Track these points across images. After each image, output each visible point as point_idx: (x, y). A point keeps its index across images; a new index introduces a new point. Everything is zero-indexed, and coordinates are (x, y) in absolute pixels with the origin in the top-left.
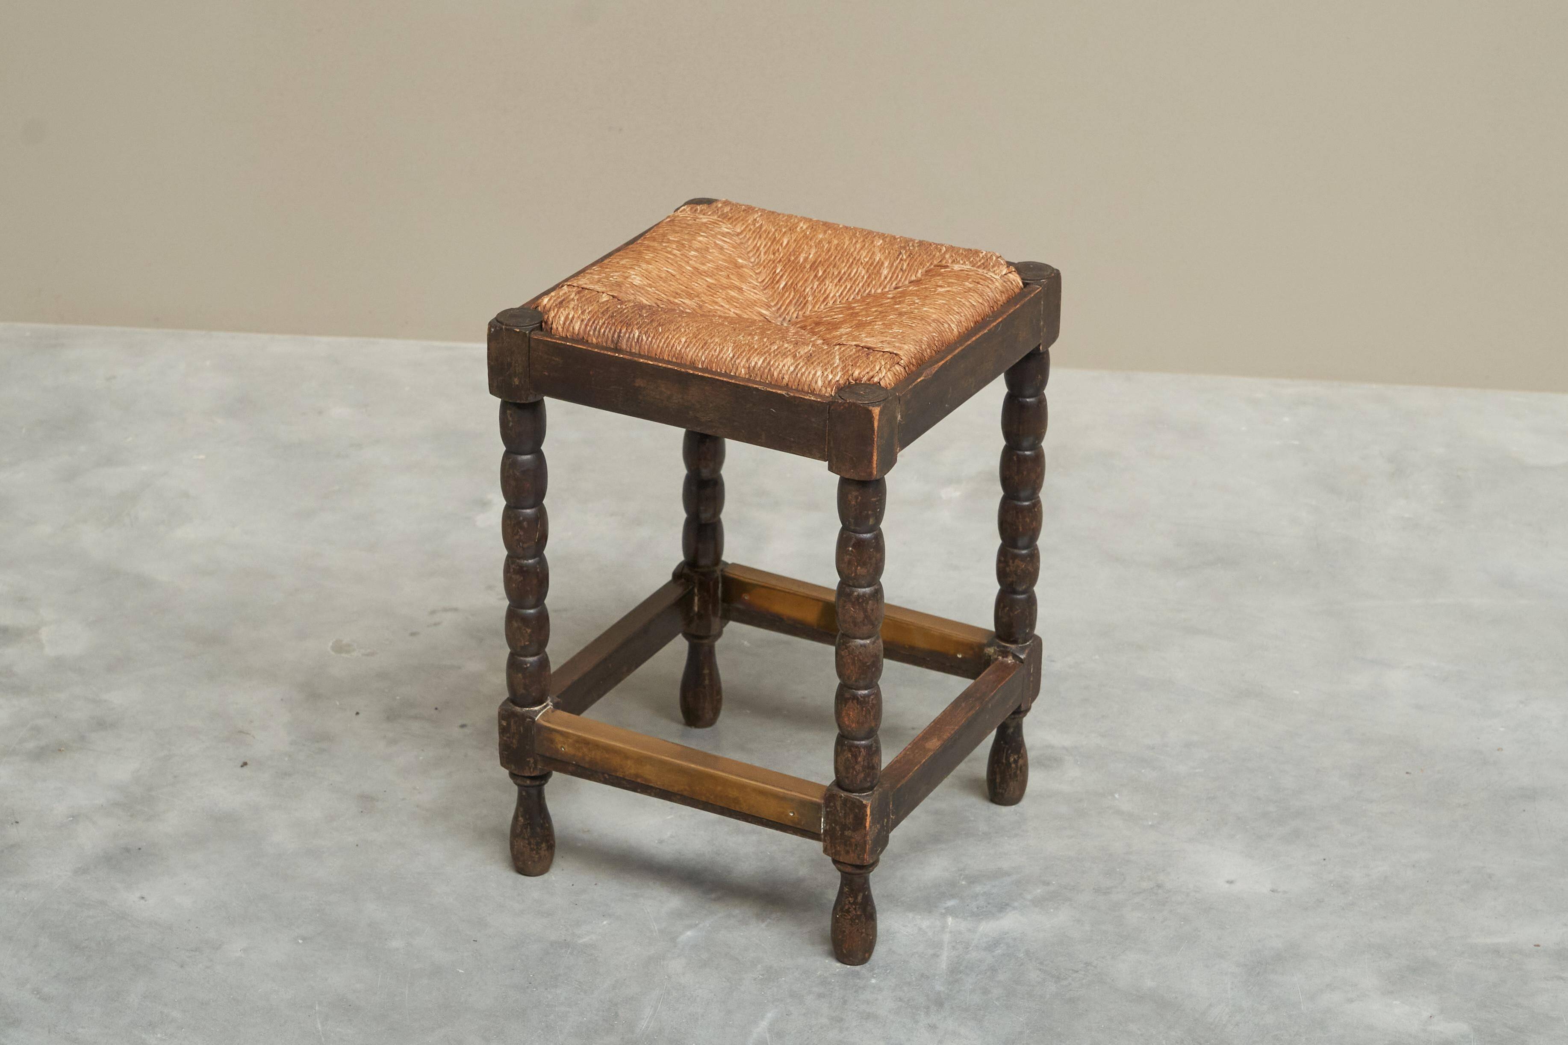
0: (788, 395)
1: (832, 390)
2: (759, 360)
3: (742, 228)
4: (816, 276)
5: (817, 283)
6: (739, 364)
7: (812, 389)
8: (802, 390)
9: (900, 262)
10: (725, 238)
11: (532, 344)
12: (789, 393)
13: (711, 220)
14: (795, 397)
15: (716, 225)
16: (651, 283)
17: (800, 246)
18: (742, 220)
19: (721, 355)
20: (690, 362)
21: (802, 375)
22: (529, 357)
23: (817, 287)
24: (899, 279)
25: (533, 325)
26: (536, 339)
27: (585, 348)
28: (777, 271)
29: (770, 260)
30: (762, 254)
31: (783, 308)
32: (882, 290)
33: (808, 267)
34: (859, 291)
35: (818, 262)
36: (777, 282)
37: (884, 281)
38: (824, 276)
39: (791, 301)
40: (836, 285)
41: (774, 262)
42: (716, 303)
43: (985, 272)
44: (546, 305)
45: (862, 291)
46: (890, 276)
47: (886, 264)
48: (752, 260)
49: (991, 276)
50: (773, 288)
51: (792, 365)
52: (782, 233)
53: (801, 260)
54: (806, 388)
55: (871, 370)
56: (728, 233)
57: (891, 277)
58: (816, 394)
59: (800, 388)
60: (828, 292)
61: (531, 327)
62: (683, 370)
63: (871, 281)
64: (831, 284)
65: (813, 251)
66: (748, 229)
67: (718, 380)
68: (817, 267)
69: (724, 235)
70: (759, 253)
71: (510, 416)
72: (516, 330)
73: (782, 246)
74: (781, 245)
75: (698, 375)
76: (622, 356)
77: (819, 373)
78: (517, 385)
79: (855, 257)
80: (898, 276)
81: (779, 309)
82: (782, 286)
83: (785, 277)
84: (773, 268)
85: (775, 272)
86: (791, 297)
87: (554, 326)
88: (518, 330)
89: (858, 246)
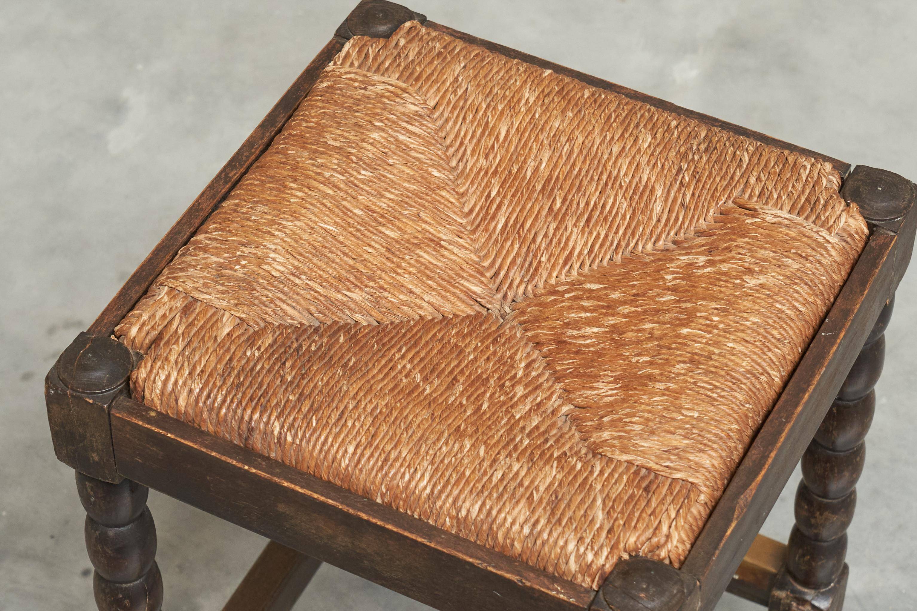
0: (522, 582)
1: (593, 581)
2: (472, 505)
3: (437, 99)
4: (551, 209)
5: (553, 226)
6: (441, 507)
7: (561, 572)
8: (544, 569)
9: (680, 189)
10: (413, 125)
11: (114, 422)
12: (524, 581)
13: (390, 88)
14: (531, 589)
15: (398, 100)
16: (298, 264)
17: (526, 144)
18: (436, 81)
19: (413, 484)
20: (363, 490)
21: (543, 544)
22: (111, 435)
23: (554, 234)
24: (680, 222)
25: (115, 388)
26: (119, 418)
27: (195, 446)
28: (493, 194)
29: (480, 170)
30: (469, 152)
31: (502, 273)
32: (654, 243)
33: (539, 187)
34: (619, 244)
35: (553, 180)
36: (493, 218)
37: (656, 226)
38: (565, 208)
39: (514, 261)
40: (583, 231)
41: (486, 173)
42: (400, 287)
43: (815, 230)
44: (134, 338)
45: (623, 244)
46: (665, 216)
47: (659, 192)
48: (454, 163)
49: (825, 238)
50: (486, 230)
51: (526, 521)
52: (498, 113)
53: (529, 174)
54: (551, 569)
55: (654, 534)
56: (416, 114)
57: (668, 220)
58: (567, 580)
59: (541, 565)
60: (571, 244)
61: (112, 391)
62: (351, 511)
63: (636, 227)
64: (575, 230)
65: (546, 156)
66: (445, 101)
67: (407, 537)
68: (552, 190)
69: (411, 118)
70: (463, 149)
71: (91, 490)
72: (88, 400)
73: (498, 141)
74: (497, 138)
75: (375, 525)
76: (254, 471)
77: (571, 546)
78: (97, 462)
79: (611, 172)
80: (677, 218)
81: (496, 274)
82: (500, 226)
83: (504, 208)
84: (486, 186)
85: (489, 196)
86: (515, 250)
87: (147, 393)
88: (91, 401)
89: (616, 149)
